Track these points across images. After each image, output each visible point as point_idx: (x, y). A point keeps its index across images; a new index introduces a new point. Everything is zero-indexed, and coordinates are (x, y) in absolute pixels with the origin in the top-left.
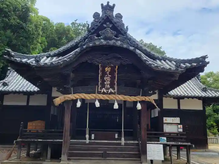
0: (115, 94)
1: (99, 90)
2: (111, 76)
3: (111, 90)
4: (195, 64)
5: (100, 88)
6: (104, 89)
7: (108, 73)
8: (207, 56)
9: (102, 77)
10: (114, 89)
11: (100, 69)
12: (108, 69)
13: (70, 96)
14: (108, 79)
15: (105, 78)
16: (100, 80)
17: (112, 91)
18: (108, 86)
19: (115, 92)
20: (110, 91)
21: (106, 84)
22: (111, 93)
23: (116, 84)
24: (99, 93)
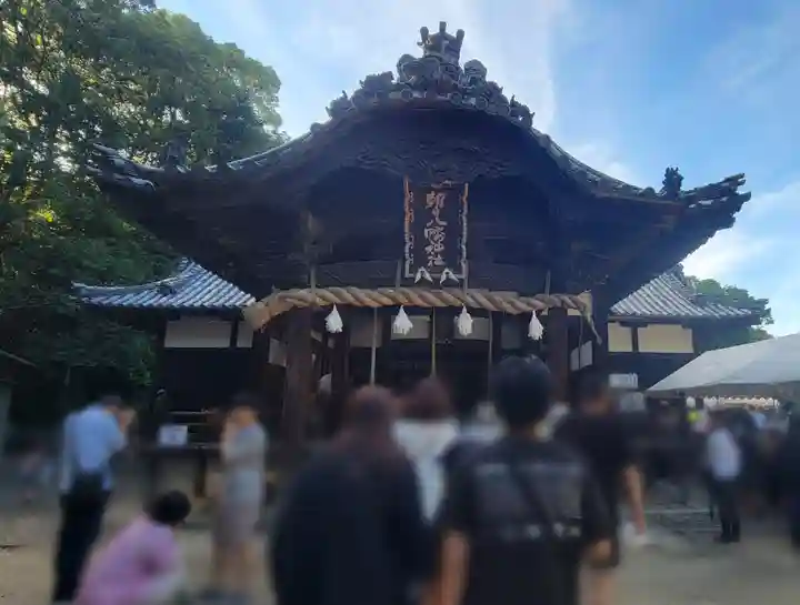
0: (462, 286)
1: (407, 275)
2: (444, 223)
3: (448, 274)
4: (709, 202)
5: (411, 266)
6: (423, 269)
7: (436, 213)
8: (742, 176)
9: (417, 228)
10: (458, 270)
11: (409, 197)
12: (435, 200)
13: (303, 292)
14: (435, 234)
15: (426, 231)
16: (411, 239)
17: (452, 276)
18: (439, 261)
19: (462, 280)
20: (444, 277)
21: (430, 254)
22: (449, 283)
23: (465, 254)
24: (408, 283)
